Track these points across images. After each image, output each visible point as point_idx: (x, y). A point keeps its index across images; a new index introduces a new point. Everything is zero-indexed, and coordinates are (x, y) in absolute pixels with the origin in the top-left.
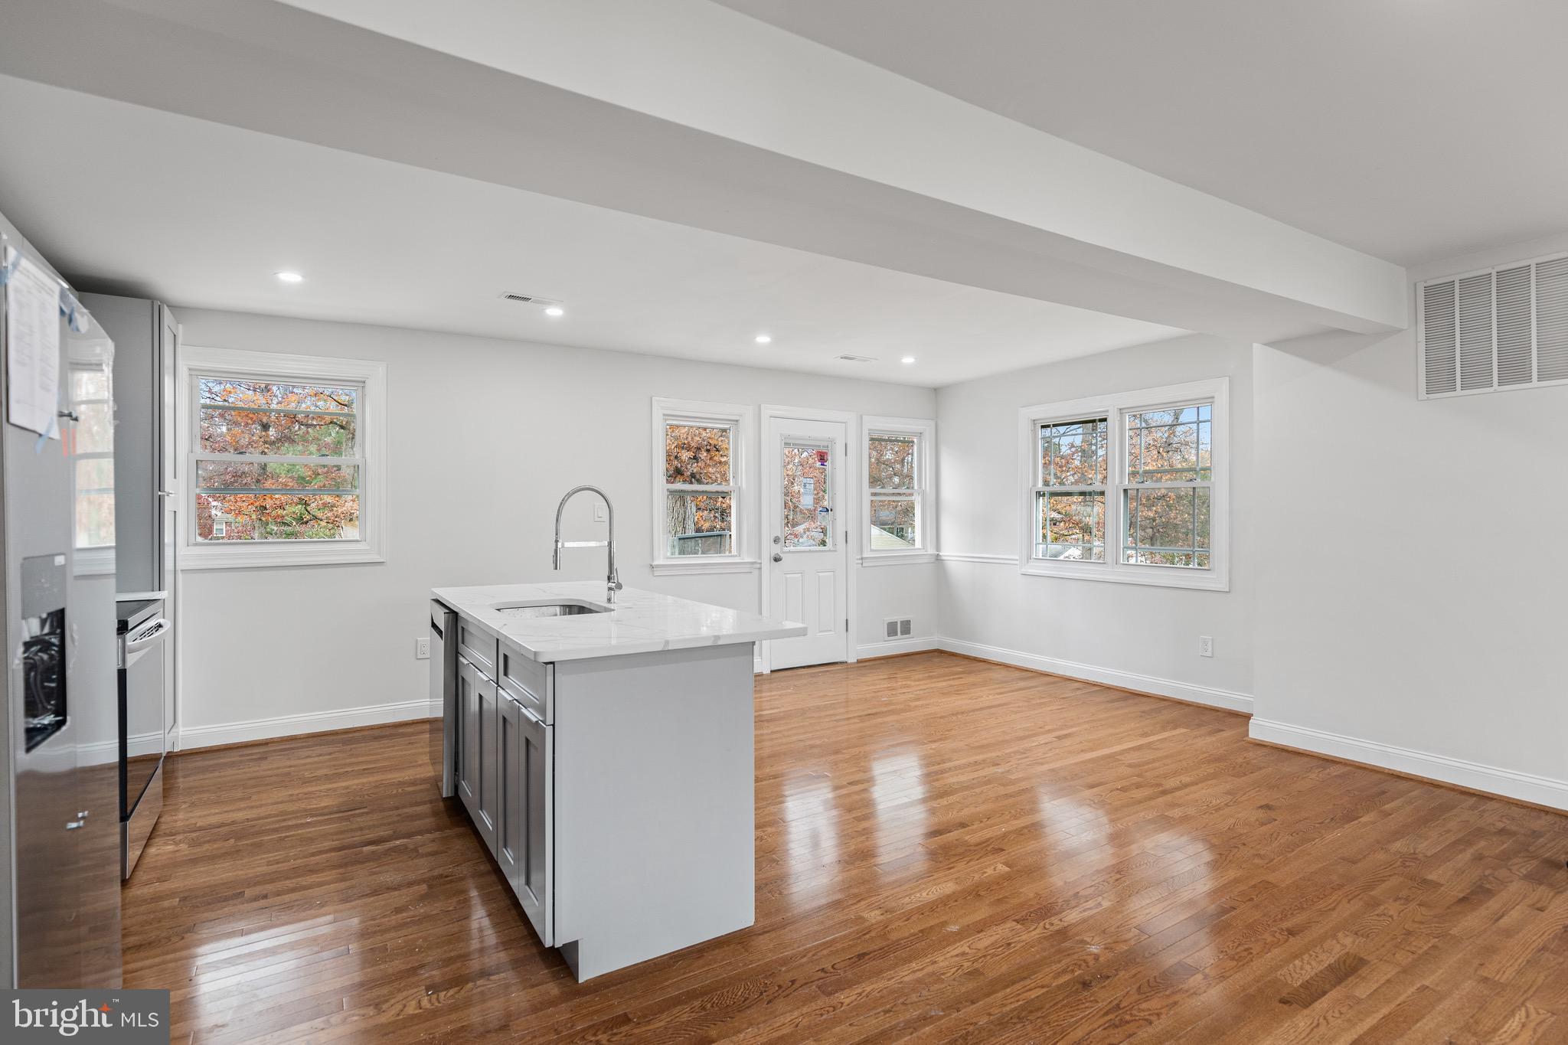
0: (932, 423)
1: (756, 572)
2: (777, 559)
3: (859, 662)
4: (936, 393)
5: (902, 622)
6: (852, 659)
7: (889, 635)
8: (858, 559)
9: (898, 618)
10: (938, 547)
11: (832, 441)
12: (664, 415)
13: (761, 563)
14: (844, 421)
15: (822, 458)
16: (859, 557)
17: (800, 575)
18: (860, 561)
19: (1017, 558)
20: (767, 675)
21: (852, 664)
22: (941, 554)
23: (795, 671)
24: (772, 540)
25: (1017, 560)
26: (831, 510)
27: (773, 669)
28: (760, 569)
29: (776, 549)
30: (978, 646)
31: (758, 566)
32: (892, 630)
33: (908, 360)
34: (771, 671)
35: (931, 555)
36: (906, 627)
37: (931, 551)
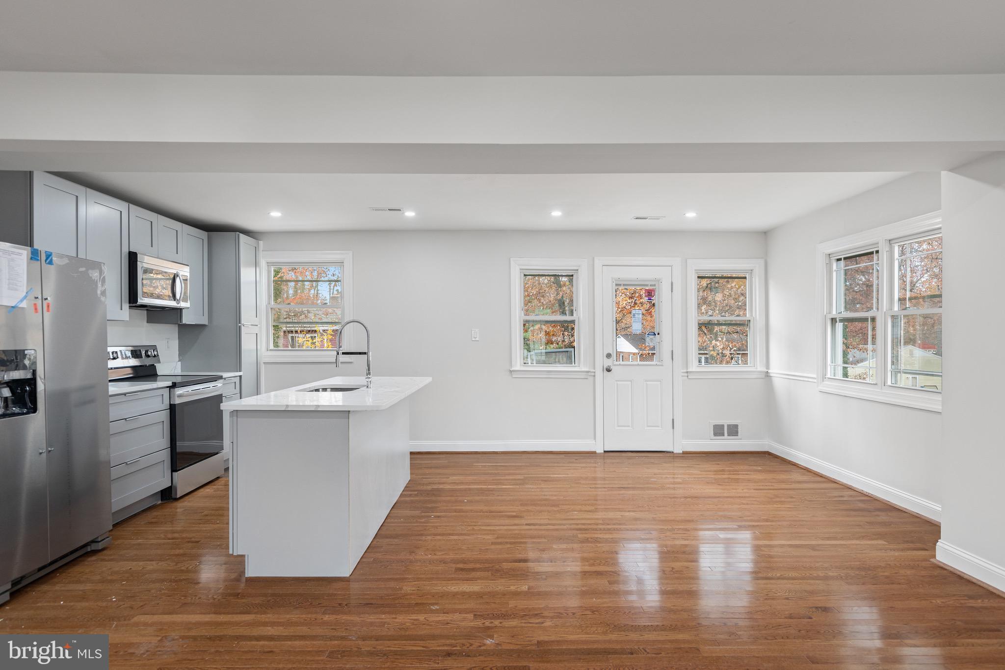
0: (762, 262)
1: (591, 379)
2: (609, 370)
3: (684, 453)
4: (765, 234)
5: (729, 426)
6: (678, 450)
7: (715, 434)
8: (683, 372)
9: (726, 422)
10: (768, 365)
11: (659, 281)
12: (520, 269)
13: (595, 372)
14: (670, 265)
15: (650, 294)
16: (685, 371)
17: (629, 383)
18: (686, 374)
19: (815, 376)
20: (601, 453)
21: (677, 454)
22: (769, 371)
23: (628, 453)
24: (605, 355)
25: (815, 378)
26: (658, 334)
27: (606, 450)
28: (594, 376)
29: (608, 363)
30: (793, 452)
31: (593, 374)
32: (718, 431)
33: (691, 215)
34: (605, 452)
35: (761, 372)
36: (733, 431)
37: (761, 368)
